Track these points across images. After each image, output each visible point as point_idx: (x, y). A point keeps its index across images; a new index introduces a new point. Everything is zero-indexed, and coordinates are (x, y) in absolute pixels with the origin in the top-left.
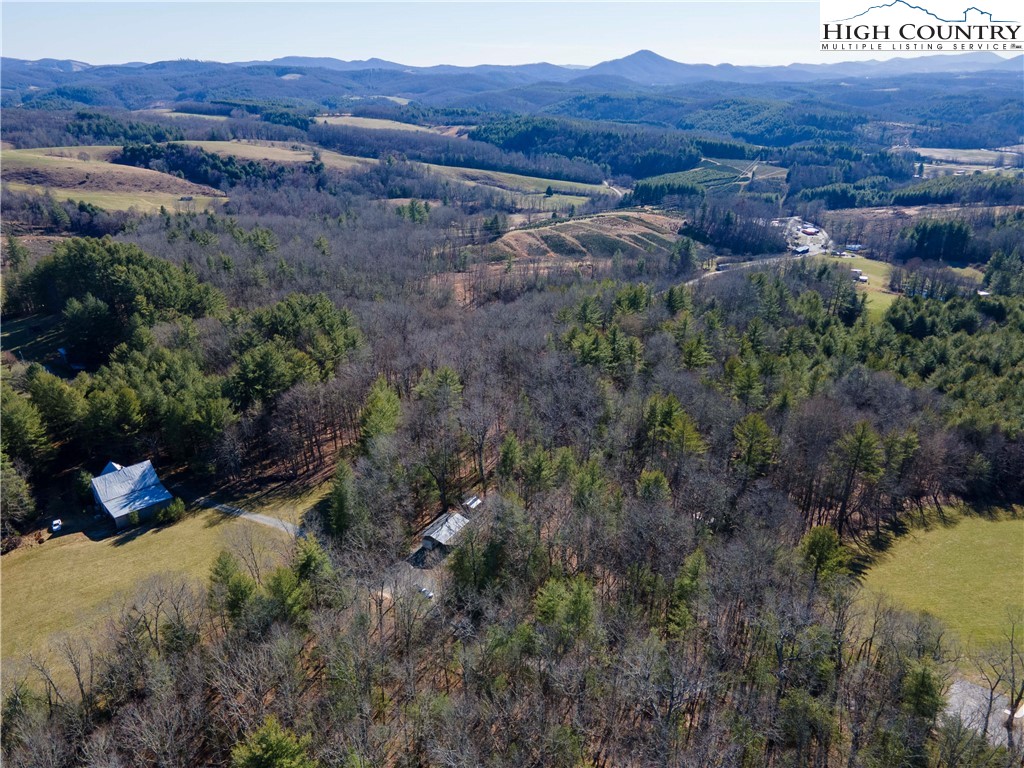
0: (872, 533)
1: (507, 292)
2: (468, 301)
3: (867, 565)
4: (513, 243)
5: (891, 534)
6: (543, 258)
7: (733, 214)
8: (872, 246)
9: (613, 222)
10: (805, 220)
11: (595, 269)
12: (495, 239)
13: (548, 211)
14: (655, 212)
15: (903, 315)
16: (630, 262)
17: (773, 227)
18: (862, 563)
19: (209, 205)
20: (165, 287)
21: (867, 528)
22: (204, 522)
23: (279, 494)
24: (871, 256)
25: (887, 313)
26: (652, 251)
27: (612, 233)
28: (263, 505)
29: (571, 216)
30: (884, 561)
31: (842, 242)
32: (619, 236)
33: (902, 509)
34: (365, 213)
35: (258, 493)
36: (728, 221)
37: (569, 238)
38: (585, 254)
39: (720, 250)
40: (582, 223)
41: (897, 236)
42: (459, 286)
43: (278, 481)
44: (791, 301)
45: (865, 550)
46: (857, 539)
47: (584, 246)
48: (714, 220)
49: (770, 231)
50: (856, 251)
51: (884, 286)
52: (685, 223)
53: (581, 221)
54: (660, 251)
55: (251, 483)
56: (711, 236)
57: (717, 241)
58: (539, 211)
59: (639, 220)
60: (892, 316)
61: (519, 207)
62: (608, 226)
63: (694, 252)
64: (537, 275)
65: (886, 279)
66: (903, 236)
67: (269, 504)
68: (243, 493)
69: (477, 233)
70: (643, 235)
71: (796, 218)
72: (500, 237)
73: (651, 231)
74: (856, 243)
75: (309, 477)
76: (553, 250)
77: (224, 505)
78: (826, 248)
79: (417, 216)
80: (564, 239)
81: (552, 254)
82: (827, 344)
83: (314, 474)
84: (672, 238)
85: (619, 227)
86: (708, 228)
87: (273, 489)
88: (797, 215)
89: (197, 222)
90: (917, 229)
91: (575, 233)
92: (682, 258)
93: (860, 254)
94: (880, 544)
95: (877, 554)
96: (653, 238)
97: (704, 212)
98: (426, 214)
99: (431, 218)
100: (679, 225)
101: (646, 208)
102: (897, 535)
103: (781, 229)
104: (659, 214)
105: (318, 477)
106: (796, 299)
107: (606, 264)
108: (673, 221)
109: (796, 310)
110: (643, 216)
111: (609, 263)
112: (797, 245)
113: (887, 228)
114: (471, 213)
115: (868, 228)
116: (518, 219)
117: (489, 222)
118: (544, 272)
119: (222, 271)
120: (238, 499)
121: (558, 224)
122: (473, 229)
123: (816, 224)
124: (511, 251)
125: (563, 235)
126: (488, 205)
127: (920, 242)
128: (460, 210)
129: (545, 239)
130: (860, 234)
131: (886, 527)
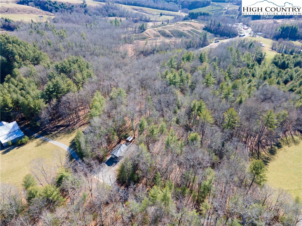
0: (269, 147)
1: (146, 52)
2: (133, 55)
3: (268, 161)
4: (149, 33)
5: (276, 148)
6: (158, 38)
7: (221, 23)
8: (266, 33)
9: (182, 25)
10: (244, 24)
11: (175, 43)
12: (143, 32)
13: (161, 21)
14: (196, 22)
15: (278, 61)
16: (187, 40)
17: (234, 27)
18: (267, 160)
19: (48, 19)
20: (26, 52)
21: (267, 145)
22: (35, 144)
23: (63, 132)
24: (265, 37)
25: (273, 60)
26: (194, 36)
27: (181, 29)
28: (57, 137)
29: (168, 23)
30: (274, 159)
31: (256, 32)
32: (183, 30)
33: (279, 137)
34: (100, 23)
35: (56, 132)
36: (219, 25)
37: (167, 31)
38: (172, 37)
39: (216, 35)
40: (172, 26)
41: (274, 30)
42: (130, 49)
43: (63, 127)
44: (241, 56)
45: (267, 155)
46: (264, 150)
47: (172, 34)
48: (214, 25)
49: (232, 28)
50: (260, 35)
51: (270, 48)
52: (205, 26)
53: (171, 25)
54: (197, 36)
55: (54, 127)
56: (213, 30)
57: (215, 32)
58: (158, 21)
59: (190, 25)
60: (274, 61)
61: (151, 20)
62: (180, 27)
63: (208, 36)
64: (156, 45)
65: (271, 46)
66: (276, 30)
67: (59, 136)
68: (51, 131)
69: (137, 30)
70: (191, 30)
71: (241, 23)
72: (145, 31)
73: (194, 29)
74: (261, 32)
75: (74, 125)
76: (162, 35)
77: (43, 137)
78: (251, 34)
79: (117, 24)
80: (165, 32)
81: (161, 37)
82: (253, 73)
83: (76, 124)
84: (201, 31)
85: (184, 27)
86: (212, 28)
87: (61, 130)
88: (241, 22)
89: (42, 26)
90: (281, 28)
91: (169, 29)
92: (204, 38)
93: (262, 36)
94: (272, 152)
95: (272, 156)
96: (195, 31)
97: (211, 22)
98: (120, 23)
99: (122, 24)
100: (203, 27)
101: (193, 20)
102: (278, 148)
103: (236, 28)
104: (197, 23)
105: (77, 125)
106: (243, 56)
107: (179, 40)
108: (201, 25)
109: (243, 60)
110: (192, 23)
111: (180, 40)
112: (241, 33)
113: (271, 27)
114: (135, 22)
115: (265, 27)
116: (150, 24)
117: (141, 26)
118: (158, 44)
119: (47, 46)
120: (49, 134)
121: (164, 26)
122: (135, 28)
123: (248, 25)
124: (148, 36)
125: (165, 30)
126: (141, 20)
127: (282, 32)
128: (132, 21)
129: (159, 32)
130: (262, 29)
131: (274, 145)
